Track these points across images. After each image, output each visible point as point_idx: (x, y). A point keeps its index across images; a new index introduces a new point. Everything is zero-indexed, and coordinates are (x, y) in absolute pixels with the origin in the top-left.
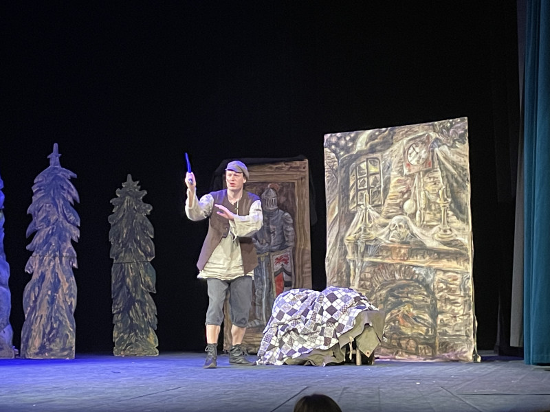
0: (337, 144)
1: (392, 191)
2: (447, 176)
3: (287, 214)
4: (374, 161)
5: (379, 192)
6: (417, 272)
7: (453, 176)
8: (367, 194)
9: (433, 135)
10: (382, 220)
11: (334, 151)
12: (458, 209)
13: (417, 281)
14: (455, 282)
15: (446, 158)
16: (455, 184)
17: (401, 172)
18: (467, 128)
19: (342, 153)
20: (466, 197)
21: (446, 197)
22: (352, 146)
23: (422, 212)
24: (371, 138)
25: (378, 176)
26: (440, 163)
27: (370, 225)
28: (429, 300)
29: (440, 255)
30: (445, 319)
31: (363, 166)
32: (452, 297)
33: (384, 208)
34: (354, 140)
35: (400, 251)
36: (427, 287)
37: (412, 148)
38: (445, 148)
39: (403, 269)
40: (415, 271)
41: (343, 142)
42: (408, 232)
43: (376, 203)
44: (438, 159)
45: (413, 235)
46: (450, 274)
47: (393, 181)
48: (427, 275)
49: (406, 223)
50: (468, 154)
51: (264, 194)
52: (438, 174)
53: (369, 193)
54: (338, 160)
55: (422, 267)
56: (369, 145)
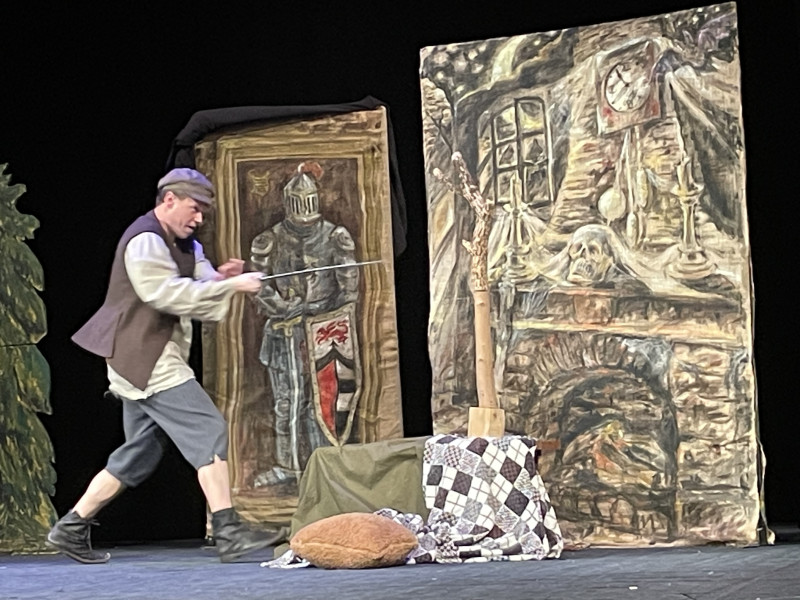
0: (448, 69)
1: (572, 169)
2: (695, 136)
3: (340, 230)
4: (532, 105)
5: (544, 173)
6: (632, 350)
7: (707, 134)
8: (518, 180)
9: (663, 44)
10: (553, 236)
11: (441, 85)
12: (719, 207)
13: (631, 368)
14: (716, 369)
15: (690, 94)
16: (711, 153)
17: (592, 129)
18: (735, 25)
19: (460, 89)
20: (736, 181)
21: (691, 180)
22: (483, 72)
23: (641, 214)
24: (525, 53)
25: (541, 137)
26: (678, 106)
27: (526, 249)
28: (659, 411)
29: (681, 309)
30: (694, 452)
31: (508, 116)
32: (709, 403)
33: (556, 210)
34: (486, 59)
35: (593, 305)
36: (653, 382)
37: (614, 75)
38: (688, 73)
39: (600, 343)
40: (627, 347)
41: (461, 64)
42: (610, 260)
43: (538, 198)
44: (674, 97)
45: (622, 268)
46: (704, 351)
47: (575, 149)
48: (653, 355)
49: (605, 241)
50: (738, 83)
51: (289, 186)
52: (675, 131)
53: (521, 177)
54: (452, 106)
55: (643, 338)
56: (519, 69)
